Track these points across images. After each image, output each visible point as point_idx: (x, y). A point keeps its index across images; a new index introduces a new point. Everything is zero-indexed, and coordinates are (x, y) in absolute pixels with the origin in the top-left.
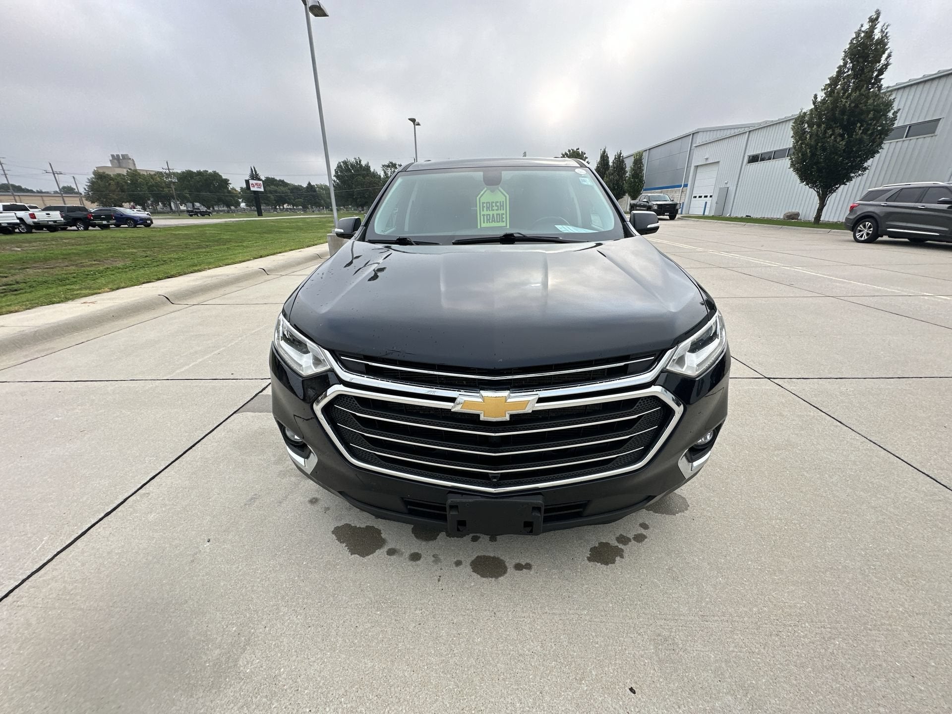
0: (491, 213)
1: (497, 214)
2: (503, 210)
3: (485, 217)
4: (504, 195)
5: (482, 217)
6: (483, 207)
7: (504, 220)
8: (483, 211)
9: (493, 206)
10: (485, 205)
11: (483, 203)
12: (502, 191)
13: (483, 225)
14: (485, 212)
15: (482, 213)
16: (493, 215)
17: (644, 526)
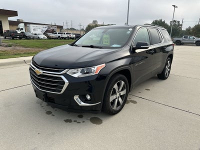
1: (107, 41)
4: (108, 36)
5: (104, 41)
6: (104, 39)
9: (106, 39)
12: (108, 34)
17: (83, 122)
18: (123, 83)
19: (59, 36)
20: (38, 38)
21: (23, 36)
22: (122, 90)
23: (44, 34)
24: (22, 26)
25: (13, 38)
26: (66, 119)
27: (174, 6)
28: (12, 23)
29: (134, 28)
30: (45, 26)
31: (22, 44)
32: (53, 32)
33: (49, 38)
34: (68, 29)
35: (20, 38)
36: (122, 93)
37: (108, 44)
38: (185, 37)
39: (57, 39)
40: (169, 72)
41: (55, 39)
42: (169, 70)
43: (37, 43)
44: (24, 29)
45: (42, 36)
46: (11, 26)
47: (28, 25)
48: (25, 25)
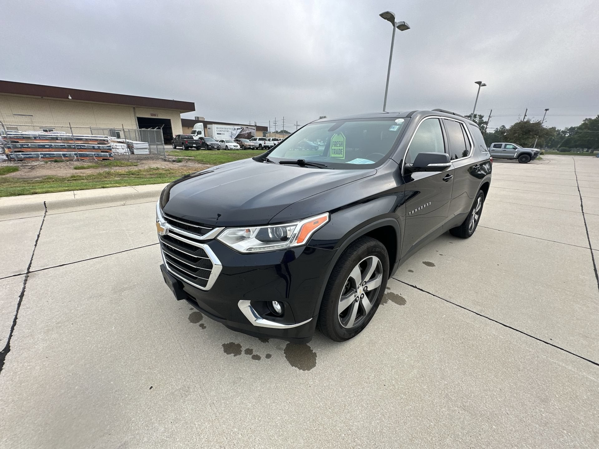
0: (336, 148)
1: (339, 149)
2: (342, 146)
3: (333, 150)
4: (343, 137)
5: (332, 150)
6: (333, 144)
7: (342, 153)
8: (333, 147)
9: (337, 144)
10: (334, 143)
11: (333, 142)
12: (343, 134)
13: (333, 155)
14: (333, 148)
15: (332, 148)
16: (337, 149)
17: (268, 356)
18: (375, 260)
19: (260, 145)
20: (226, 148)
21: (202, 145)
22: (373, 277)
23: (236, 140)
24: (199, 127)
25: (187, 148)
26: (227, 342)
27: (479, 83)
28: (188, 124)
29: (409, 117)
30: (236, 127)
31: (199, 158)
32: (250, 137)
33: (244, 147)
34: (277, 132)
35: (198, 148)
36: (371, 286)
37: (341, 157)
38: (495, 146)
39: (257, 149)
40: (476, 222)
41: (253, 149)
42: (476, 217)
43: (222, 156)
44: (203, 132)
45: (233, 145)
46: (186, 129)
47: (209, 126)
48: (205, 127)
